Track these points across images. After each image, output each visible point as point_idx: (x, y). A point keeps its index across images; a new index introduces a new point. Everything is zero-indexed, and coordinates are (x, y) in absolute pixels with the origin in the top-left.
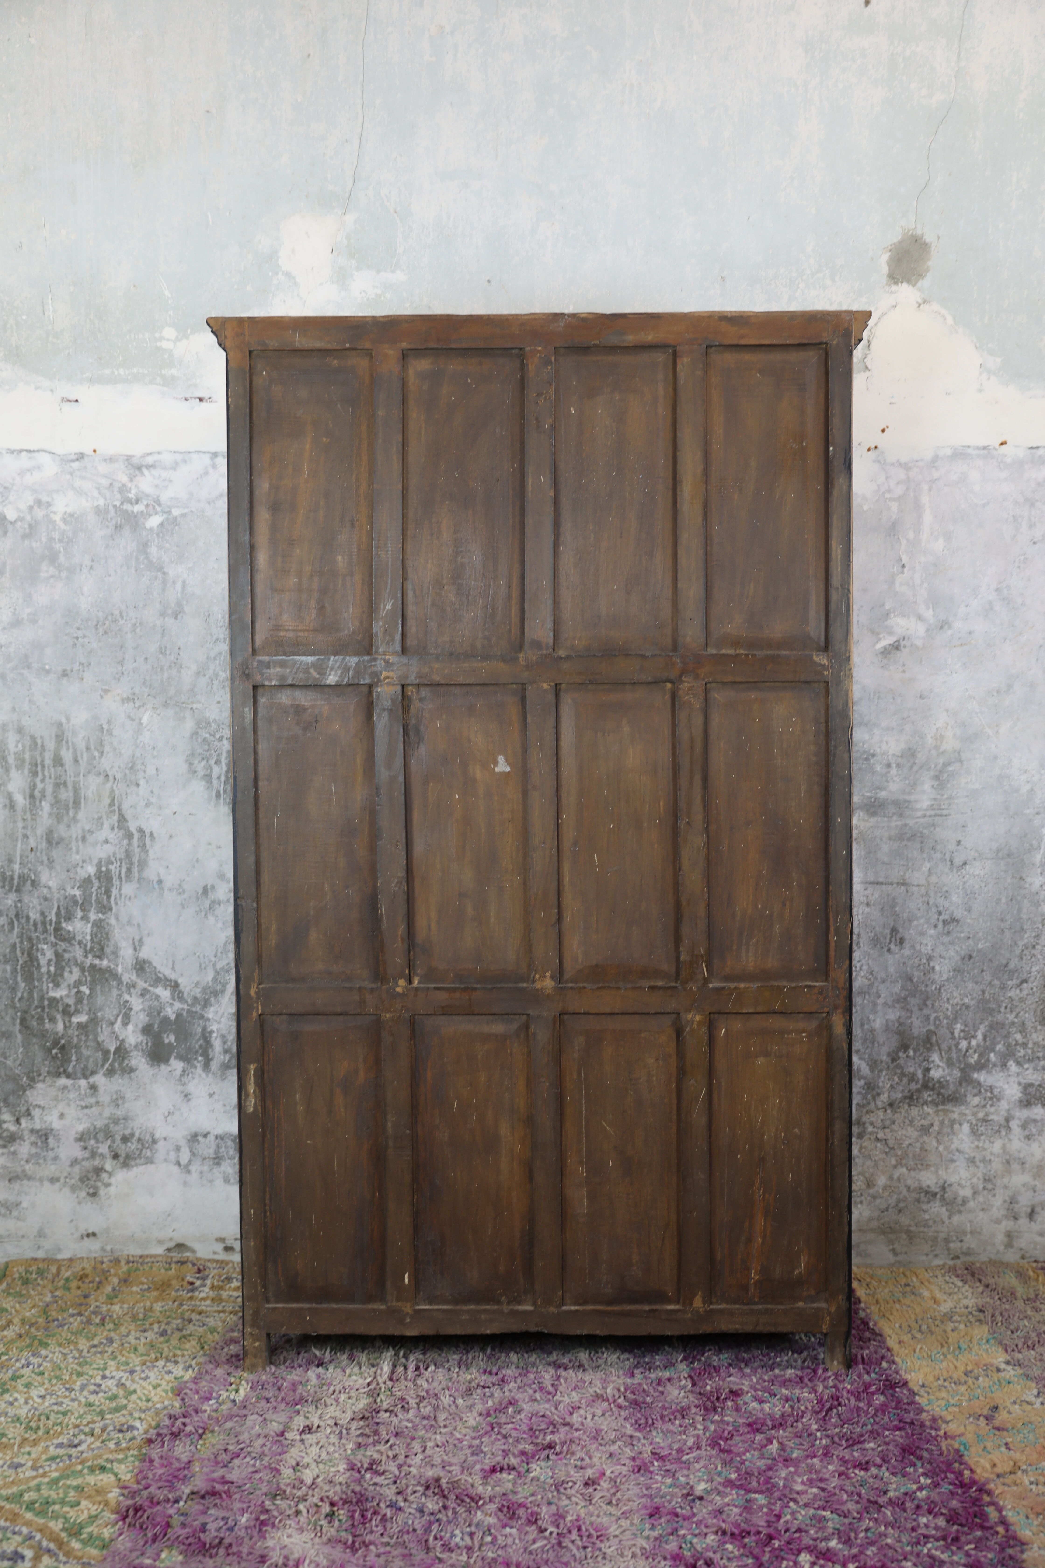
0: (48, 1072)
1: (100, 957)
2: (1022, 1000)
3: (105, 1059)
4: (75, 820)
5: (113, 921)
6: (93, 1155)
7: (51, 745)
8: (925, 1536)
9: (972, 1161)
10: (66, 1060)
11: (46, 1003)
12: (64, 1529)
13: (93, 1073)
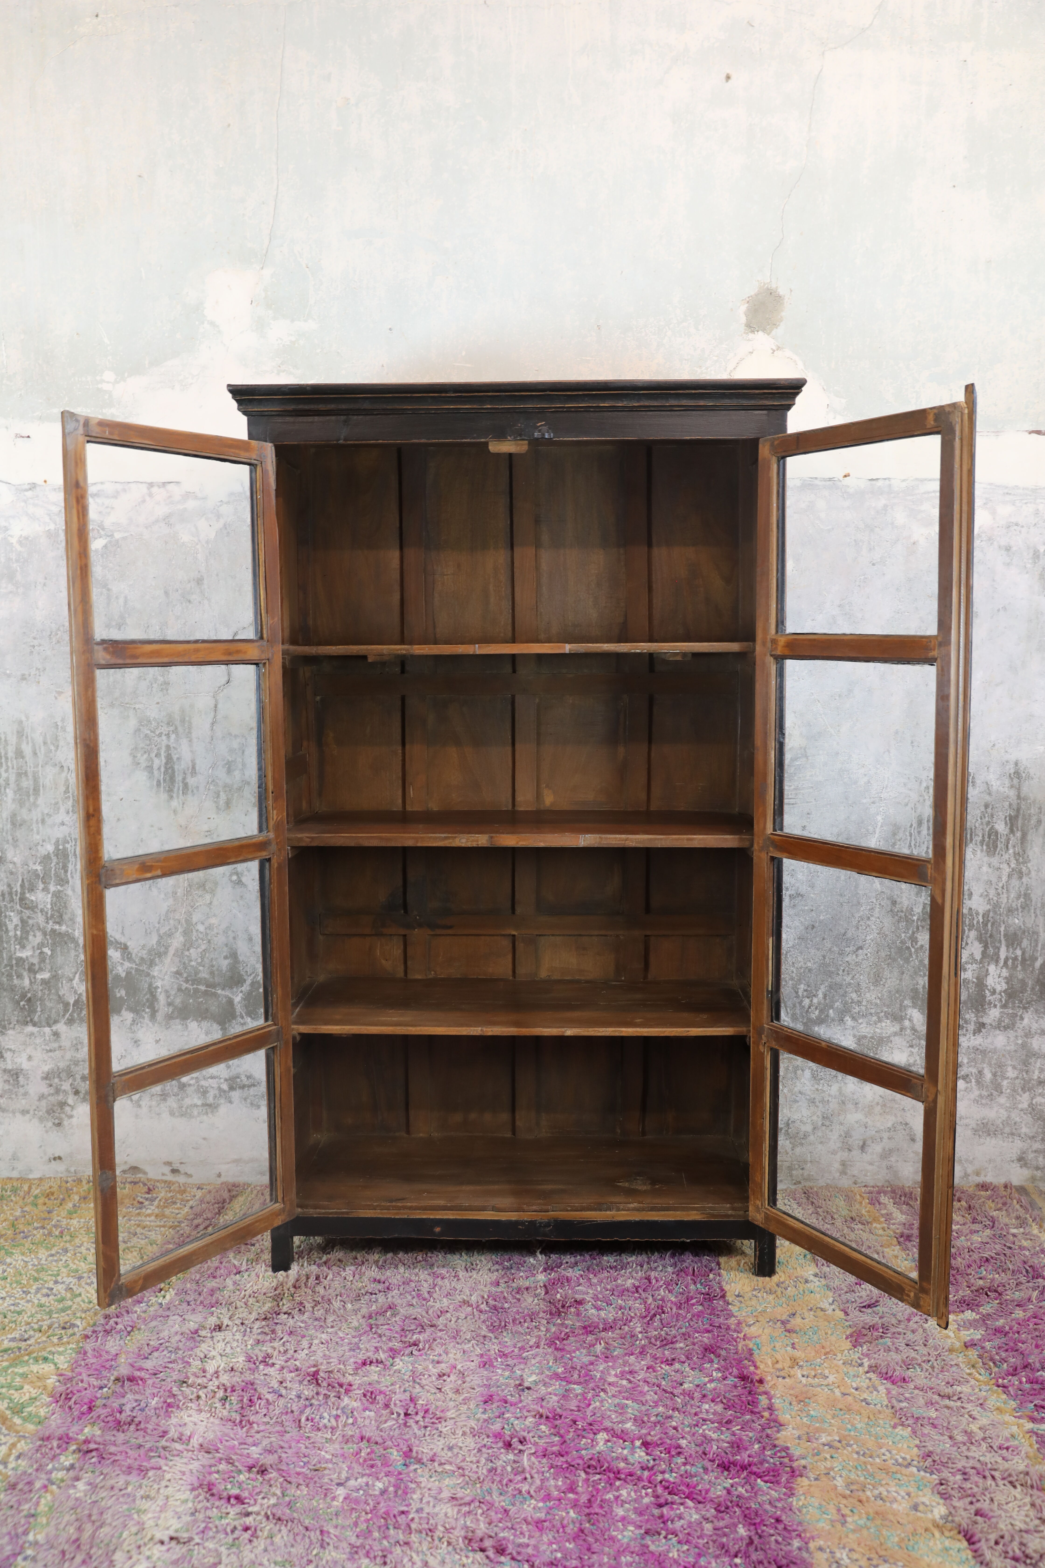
0: (17, 1021)
1: (58, 923)
2: (858, 964)
3: (66, 1010)
4: (35, 805)
5: (70, 892)
6: (58, 1091)
7: (13, 740)
8: (704, 1420)
9: (812, 1101)
10: (32, 1011)
11: (14, 962)
12: (8, 1408)
13: (56, 1022)
